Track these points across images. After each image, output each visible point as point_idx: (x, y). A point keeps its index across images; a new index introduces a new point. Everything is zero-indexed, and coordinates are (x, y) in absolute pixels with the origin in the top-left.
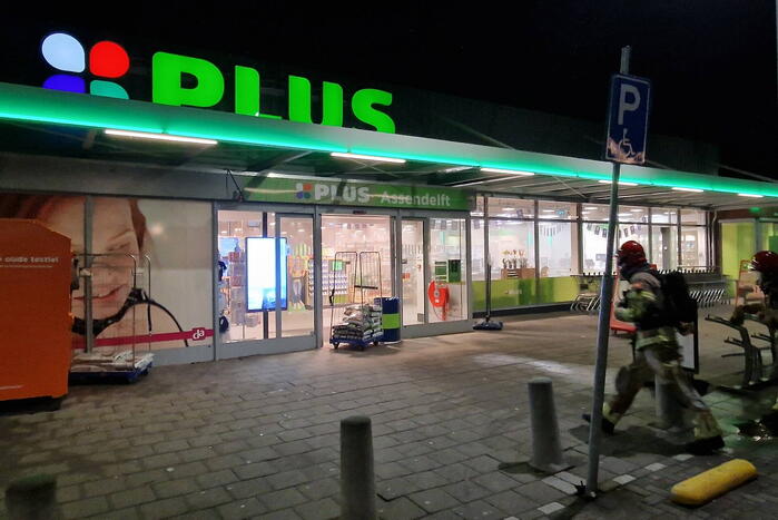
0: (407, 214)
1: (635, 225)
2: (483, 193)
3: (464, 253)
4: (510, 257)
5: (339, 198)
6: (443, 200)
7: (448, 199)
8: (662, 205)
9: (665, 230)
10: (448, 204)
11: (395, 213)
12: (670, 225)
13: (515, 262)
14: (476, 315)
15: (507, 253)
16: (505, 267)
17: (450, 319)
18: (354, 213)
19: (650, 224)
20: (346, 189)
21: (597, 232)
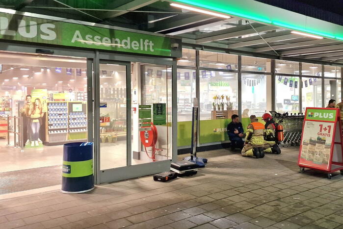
0: (106, 57)
1: (312, 79)
2: (194, 46)
3: (170, 98)
4: (219, 102)
5: (13, 33)
6: (147, 45)
7: (151, 44)
8: (331, 64)
9: (333, 83)
10: (152, 50)
11: (92, 55)
12: (336, 78)
13: (223, 105)
14: (181, 152)
15: (216, 98)
16: (215, 109)
17: (160, 159)
18: (37, 51)
19: (323, 78)
20: (23, 23)
21: (285, 83)
